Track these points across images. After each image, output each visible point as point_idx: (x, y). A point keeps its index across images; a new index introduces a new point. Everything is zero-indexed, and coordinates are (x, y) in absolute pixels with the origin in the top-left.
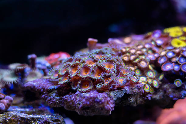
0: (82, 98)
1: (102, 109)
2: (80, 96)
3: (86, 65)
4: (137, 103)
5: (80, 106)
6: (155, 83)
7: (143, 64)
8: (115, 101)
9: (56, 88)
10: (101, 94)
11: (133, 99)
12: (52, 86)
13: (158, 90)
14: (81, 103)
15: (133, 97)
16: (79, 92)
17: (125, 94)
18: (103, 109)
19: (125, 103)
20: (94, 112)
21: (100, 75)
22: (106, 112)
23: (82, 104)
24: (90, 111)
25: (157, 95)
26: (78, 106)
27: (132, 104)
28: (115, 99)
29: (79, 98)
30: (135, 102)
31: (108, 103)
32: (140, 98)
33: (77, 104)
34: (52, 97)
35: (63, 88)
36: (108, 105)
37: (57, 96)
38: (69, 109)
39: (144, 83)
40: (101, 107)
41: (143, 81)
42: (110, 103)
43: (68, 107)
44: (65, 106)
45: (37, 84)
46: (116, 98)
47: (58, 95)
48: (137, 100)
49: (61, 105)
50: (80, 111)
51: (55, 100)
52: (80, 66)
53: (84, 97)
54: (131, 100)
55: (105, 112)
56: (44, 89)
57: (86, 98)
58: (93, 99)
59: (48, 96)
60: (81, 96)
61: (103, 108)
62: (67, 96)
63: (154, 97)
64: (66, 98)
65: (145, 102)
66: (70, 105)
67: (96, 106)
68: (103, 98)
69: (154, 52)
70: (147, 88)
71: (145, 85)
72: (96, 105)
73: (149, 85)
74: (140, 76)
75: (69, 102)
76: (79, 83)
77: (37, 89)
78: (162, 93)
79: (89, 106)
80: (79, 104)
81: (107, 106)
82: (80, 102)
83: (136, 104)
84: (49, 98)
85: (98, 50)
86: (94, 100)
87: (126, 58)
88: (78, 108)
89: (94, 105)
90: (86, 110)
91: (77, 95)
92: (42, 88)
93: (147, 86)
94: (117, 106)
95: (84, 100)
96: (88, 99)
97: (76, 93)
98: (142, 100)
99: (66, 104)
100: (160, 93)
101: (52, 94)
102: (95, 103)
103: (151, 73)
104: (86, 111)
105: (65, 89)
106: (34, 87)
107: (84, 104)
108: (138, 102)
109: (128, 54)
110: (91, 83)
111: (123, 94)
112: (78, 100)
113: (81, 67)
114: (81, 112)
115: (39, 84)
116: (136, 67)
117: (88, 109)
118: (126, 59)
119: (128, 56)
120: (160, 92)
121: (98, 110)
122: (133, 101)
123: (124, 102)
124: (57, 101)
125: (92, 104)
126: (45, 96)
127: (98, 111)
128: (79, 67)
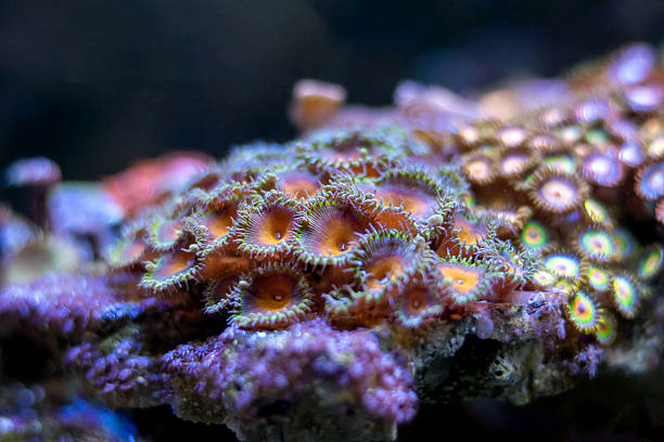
0: (250, 355)
1: (351, 413)
2: (241, 347)
3: (279, 196)
4: (531, 387)
5: (242, 398)
6: (622, 292)
7: (558, 195)
8: (418, 372)
9: (135, 314)
10: (346, 339)
11: (511, 368)
12: (118, 305)
13: (636, 329)
14: (249, 380)
15: (512, 354)
16: (241, 328)
17: (472, 339)
18: (357, 411)
19: (471, 388)
20: (314, 429)
21: (347, 245)
22: (372, 425)
23: (250, 384)
24: (292, 421)
25: (631, 353)
26: (230, 398)
27: (506, 390)
28: (421, 365)
29: (240, 357)
30: (519, 384)
31: (379, 383)
32: (545, 362)
33: (228, 388)
34: (113, 358)
35: (168, 314)
36: (381, 393)
37: (141, 354)
38: (194, 413)
39: (566, 290)
40: (346, 403)
41: (560, 278)
42: (389, 380)
43: (188, 403)
44: (177, 403)
45: (48, 297)
46: (423, 358)
47: (144, 349)
48: (531, 375)
49: (156, 400)
50: (246, 422)
51: (126, 373)
52: (249, 202)
53: (262, 353)
54: (500, 373)
55: (367, 426)
56: (78, 320)
57: (269, 356)
58: (305, 360)
59: (98, 353)
60: (248, 347)
61: (355, 408)
62: (184, 349)
63: (619, 359)
64: (178, 360)
65: (572, 386)
66: (196, 396)
67: (319, 398)
68: (358, 354)
69: (617, 142)
70: (582, 311)
71: (571, 299)
72: (321, 391)
73: (591, 298)
74: (546, 255)
75: (194, 380)
76: (242, 282)
77: (48, 320)
78: (655, 341)
79: (287, 397)
80: (238, 387)
81: (374, 395)
82: (242, 373)
83: (525, 390)
84: (101, 363)
85: (341, 135)
86: (309, 364)
87: (477, 172)
88: (234, 404)
89: (312, 392)
90: (275, 417)
91: (229, 341)
92: (71, 315)
93: (584, 301)
94: (433, 402)
95: (260, 368)
96: (281, 360)
97: (225, 335)
98: (555, 373)
99: (181, 387)
100: (648, 343)
101: (116, 344)
102: (316, 382)
103: (602, 239)
104: (271, 422)
105: (177, 318)
106: (34, 310)
107: (261, 389)
108: (537, 382)
109: (487, 152)
110: (303, 283)
111: (462, 339)
112: (234, 366)
113: (256, 212)
114: (247, 428)
115: (59, 297)
116: (525, 211)
117: (283, 412)
118: (480, 171)
119: (490, 161)
120: (648, 337)
121: (330, 416)
122: (512, 376)
123: (467, 384)
124: (141, 379)
125: (300, 387)
126: (84, 352)
127: (333, 423)
128: (245, 210)
